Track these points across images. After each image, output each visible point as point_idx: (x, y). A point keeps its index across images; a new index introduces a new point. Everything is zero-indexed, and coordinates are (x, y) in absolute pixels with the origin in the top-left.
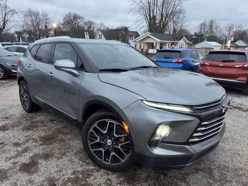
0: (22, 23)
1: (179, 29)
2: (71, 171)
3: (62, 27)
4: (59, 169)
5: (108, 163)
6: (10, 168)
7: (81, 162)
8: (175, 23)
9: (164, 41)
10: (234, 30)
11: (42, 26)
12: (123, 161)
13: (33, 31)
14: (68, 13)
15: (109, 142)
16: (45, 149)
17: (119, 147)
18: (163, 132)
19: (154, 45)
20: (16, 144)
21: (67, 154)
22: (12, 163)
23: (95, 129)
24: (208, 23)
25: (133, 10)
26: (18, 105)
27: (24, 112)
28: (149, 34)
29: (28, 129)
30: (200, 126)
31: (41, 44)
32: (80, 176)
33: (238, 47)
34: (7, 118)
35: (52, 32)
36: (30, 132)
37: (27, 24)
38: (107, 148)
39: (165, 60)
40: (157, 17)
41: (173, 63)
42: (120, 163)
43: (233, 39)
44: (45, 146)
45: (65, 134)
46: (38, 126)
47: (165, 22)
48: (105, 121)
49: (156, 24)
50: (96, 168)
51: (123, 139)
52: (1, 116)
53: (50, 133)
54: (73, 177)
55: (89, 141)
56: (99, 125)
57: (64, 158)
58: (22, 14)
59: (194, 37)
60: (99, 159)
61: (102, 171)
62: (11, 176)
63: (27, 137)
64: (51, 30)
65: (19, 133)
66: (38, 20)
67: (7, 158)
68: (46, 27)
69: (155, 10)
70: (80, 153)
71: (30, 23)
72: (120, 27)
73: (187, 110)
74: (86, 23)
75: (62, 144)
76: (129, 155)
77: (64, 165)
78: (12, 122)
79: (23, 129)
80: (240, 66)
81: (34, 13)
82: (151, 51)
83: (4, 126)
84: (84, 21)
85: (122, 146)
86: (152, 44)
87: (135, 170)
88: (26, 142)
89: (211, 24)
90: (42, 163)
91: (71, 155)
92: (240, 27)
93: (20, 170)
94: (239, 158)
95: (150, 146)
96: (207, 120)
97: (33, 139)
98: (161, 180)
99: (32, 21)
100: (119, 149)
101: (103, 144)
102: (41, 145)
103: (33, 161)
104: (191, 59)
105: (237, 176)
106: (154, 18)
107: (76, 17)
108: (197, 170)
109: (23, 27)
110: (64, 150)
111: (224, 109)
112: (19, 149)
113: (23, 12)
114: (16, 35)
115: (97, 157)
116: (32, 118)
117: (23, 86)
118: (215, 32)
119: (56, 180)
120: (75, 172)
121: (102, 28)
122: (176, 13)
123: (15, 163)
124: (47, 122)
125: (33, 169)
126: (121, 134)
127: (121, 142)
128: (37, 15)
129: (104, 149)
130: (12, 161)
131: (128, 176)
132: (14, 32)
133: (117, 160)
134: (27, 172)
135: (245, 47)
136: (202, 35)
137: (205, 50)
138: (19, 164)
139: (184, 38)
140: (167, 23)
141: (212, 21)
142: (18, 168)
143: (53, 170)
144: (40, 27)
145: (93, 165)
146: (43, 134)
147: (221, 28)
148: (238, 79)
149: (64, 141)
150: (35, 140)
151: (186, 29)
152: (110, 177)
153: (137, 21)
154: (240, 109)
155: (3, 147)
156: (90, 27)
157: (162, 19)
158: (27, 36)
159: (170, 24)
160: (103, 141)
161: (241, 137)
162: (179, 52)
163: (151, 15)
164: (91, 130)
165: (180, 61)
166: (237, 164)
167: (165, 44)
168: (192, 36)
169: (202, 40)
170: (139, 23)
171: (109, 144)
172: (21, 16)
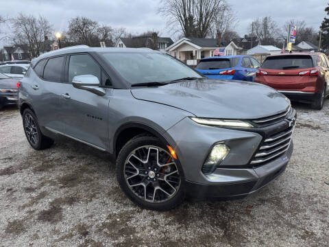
0: (14, 35)
1: (224, 31)
2: (105, 215)
3: (68, 37)
4: (89, 214)
5: (152, 201)
6: (26, 218)
7: (116, 204)
8: (219, 23)
9: (205, 48)
10: (295, 29)
11: (41, 38)
12: (171, 196)
13: (29, 45)
14: (75, 18)
15: (152, 174)
16: (68, 192)
17: (165, 179)
18: (219, 153)
19: (194, 55)
20: (29, 190)
21: (97, 195)
22: (27, 212)
23: (133, 159)
24: (261, 22)
25: (162, 10)
26: (22, 142)
27: (32, 150)
28: (185, 40)
29: (41, 170)
30: (263, 143)
31: (48, 59)
32: (118, 220)
33: (301, 50)
34: (10, 159)
35: (55, 44)
36: (44, 174)
37: (19, 36)
38: (149, 182)
39: (210, 72)
40: (195, 17)
41: (222, 74)
42: (167, 200)
43: (294, 40)
44: (67, 189)
45: (91, 172)
46: (54, 165)
47: (205, 23)
48: (145, 148)
49: (194, 26)
50: (137, 208)
51: (169, 169)
52: (2, 158)
53: (71, 172)
54: (108, 221)
55: (126, 176)
56: (137, 153)
57: (95, 201)
58: (12, 23)
59: (245, 41)
60: (140, 197)
61: (145, 212)
62: (28, 227)
63: (41, 179)
64: (53, 41)
65: (30, 175)
66: (35, 30)
67: (19, 207)
68: (46, 38)
69: (192, 8)
70: (114, 193)
71: (23, 34)
72: (146, 32)
73: (246, 125)
74: (100, 30)
75: (88, 185)
76: (178, 187)
77: (95, 209)
78: (18, 164)
79: (35, 171)
80: (306, 72)
81: (28, 20)
82: (190, 62)
83: (8, 169)
84: (97, 28)
85: (168, 178)
86: (191, 53)
87: (186, 207)
88: (42, 186)
89: (266, 22)
90: (67, 209)
91: (102, 197)
92: (302, 24)
93: (39, 219)
94: (311, 184)
95: (204, 173)
96: (271, 137)
97: (50, 181)
98: (220, 216)
99: (27, 31)
100: (164, 181)
101: (143, 177)
102: (61, 187)
103: (54, 207)
104: (244, 69)
105: (311, 204)
106: (191, 18)
107: (86, 23)
108: (263, 201)
109: (14, 40)
110: (93, 191)
111: (290, 123)
112: (34, 195)
113: (13, 19)
114: (5, 52)
115: (137, 194)
116: (44, 156)
117: (28, 116)
118: (270, 32)
119: (88, 227)
120: (110, 216)
121: (123, 36)
122: (219, 10)
123: (31, 212)
124: (65, 160)
125: (56, 217)
126: (166, 163)
127: (167, 173)
128: (32, 22)
129: (145, 183)
130: (27, 209)
131: (178, 214)
132: (2, 47)
133: (162, 196)
134: (49, 221)
135: (311, 50)
136: (255, 38)
137: (260, 57)
138: (37, 212)
139: (232, 42)
140: (208, 25)
141: (266, 19)
142: (36, 217)
143: (82, 216)
144: (38, 38)
145: (132, 205)
146: (62, 175)
147: (278, 27)
148: (304, 90)
149: (91, 180)
150: (53, 183)
151: (234, 31)
152: (155, 218)
153: (169, 23)
154: (309, 126)
155: (11, 194)
156: (106, 36)
157: (201, 19)
158: (21, 52)
159: (212, 25)
160: (144, 173)
161: (313, 159)
162: (227, 60)
163: (187, 14)
164: (128, 161)
165: (230, 71)
166: (310, 191)
167: (208, 51)
168: (242, 39)
169: (255, 45)
170: (171, 26)
171: (152, 177)
172: (11, 25)
